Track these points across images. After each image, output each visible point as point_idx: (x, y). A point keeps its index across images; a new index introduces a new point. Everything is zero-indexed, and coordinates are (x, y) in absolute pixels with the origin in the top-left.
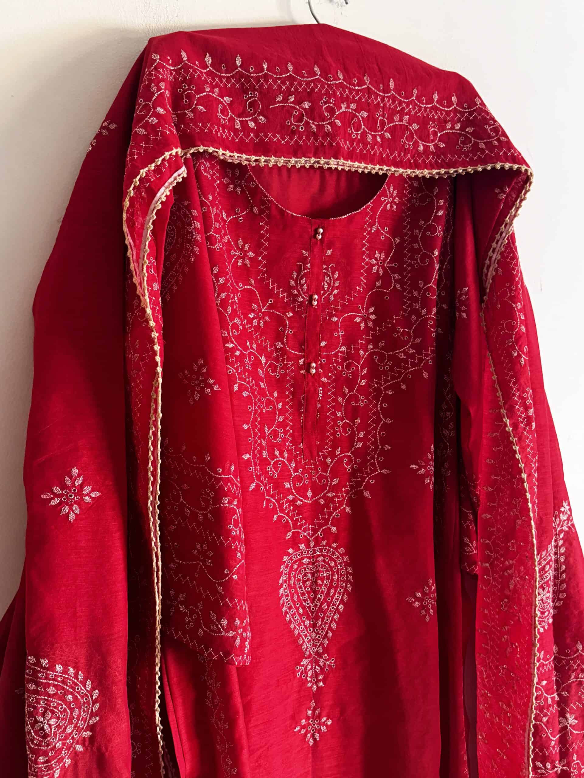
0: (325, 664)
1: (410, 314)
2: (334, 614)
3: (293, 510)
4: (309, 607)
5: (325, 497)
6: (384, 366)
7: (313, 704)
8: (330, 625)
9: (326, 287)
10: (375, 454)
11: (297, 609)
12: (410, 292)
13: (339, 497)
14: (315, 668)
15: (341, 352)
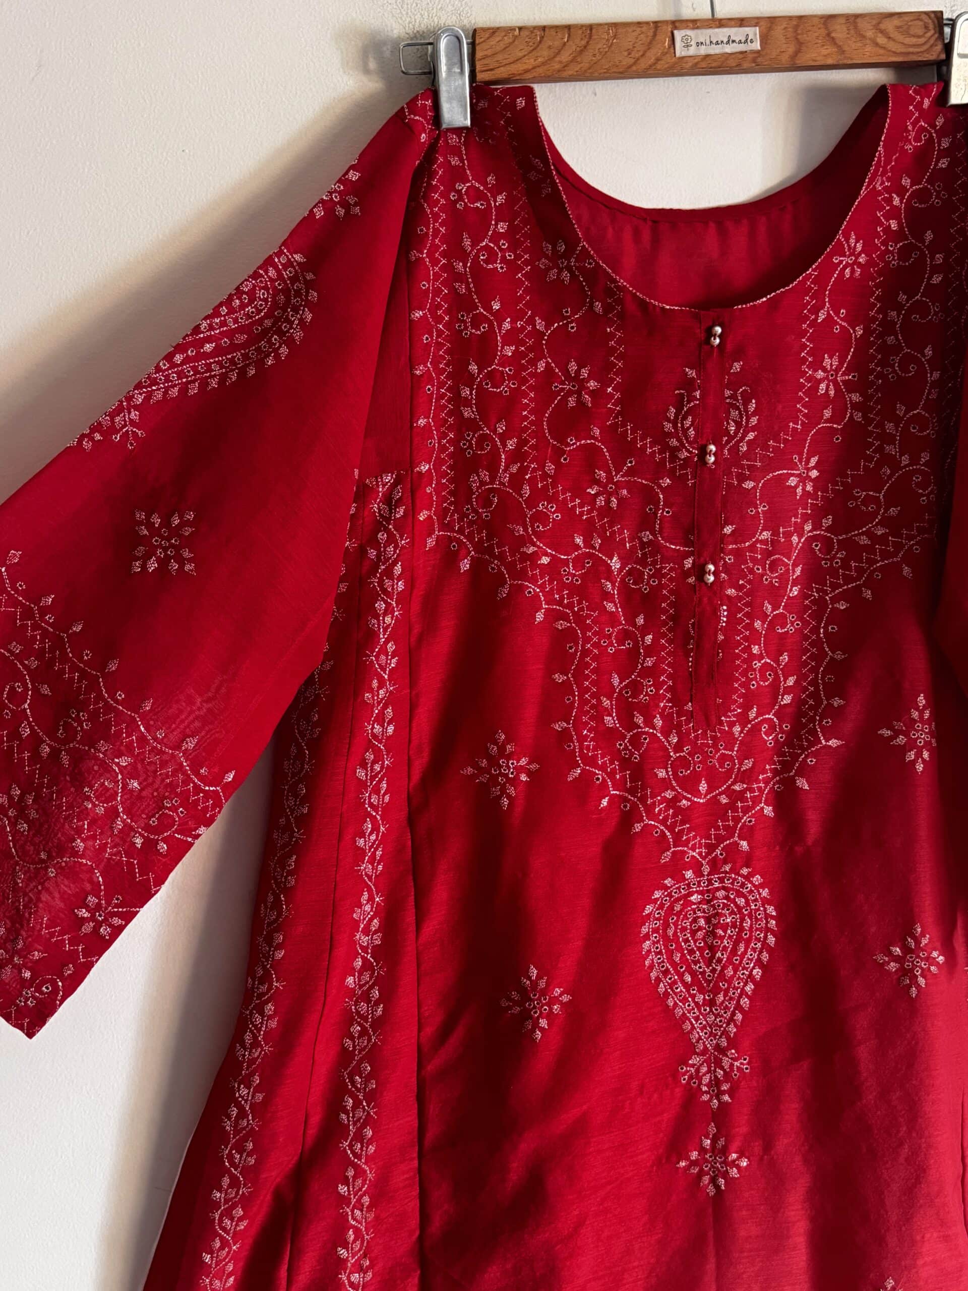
0: (732, 1065)
1: (878, 465)
2: (746, 984)
3: (675, 815)
4: (704, 972)
5: (729, 792)
6: (831, 560)
7: (712, 1129)
8: (738, 1001)
9: (733, 428)
10: (815, 714)
11: (681, 976)
12: (880, 425)
13: (752, 790)
14: (715, 1071)
15: (762, 542)
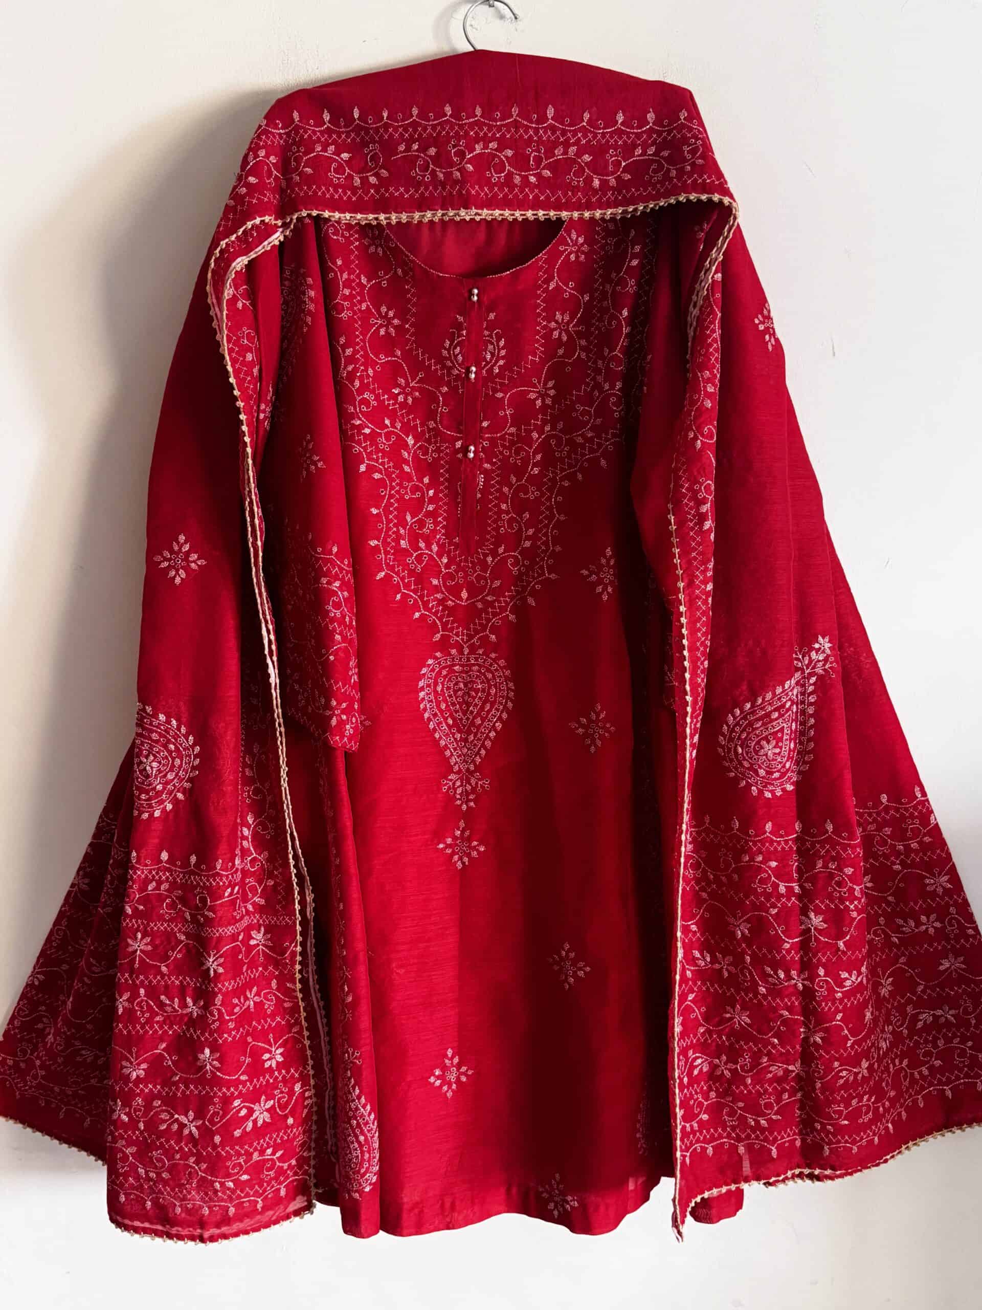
0: (477, 783)
1: (593, 390)
2: (490, 732)
3: (443, 610)
4: (461, 719)
5: (483, 601)
6: (561, 452)
7: (462, 824)
8: (484, 742)
9: (488, 357)
10: (545, 556)
11: (446, 719)
12: (595, 362)
13: (500, 602)
14: (465, 786)
15: (510, 434)
